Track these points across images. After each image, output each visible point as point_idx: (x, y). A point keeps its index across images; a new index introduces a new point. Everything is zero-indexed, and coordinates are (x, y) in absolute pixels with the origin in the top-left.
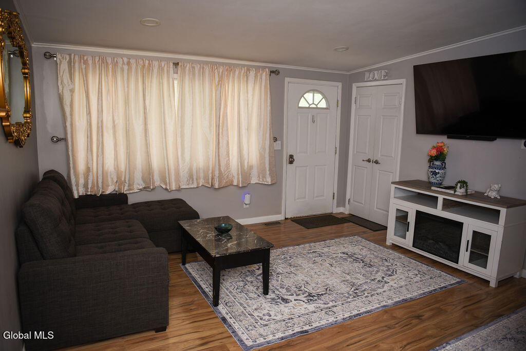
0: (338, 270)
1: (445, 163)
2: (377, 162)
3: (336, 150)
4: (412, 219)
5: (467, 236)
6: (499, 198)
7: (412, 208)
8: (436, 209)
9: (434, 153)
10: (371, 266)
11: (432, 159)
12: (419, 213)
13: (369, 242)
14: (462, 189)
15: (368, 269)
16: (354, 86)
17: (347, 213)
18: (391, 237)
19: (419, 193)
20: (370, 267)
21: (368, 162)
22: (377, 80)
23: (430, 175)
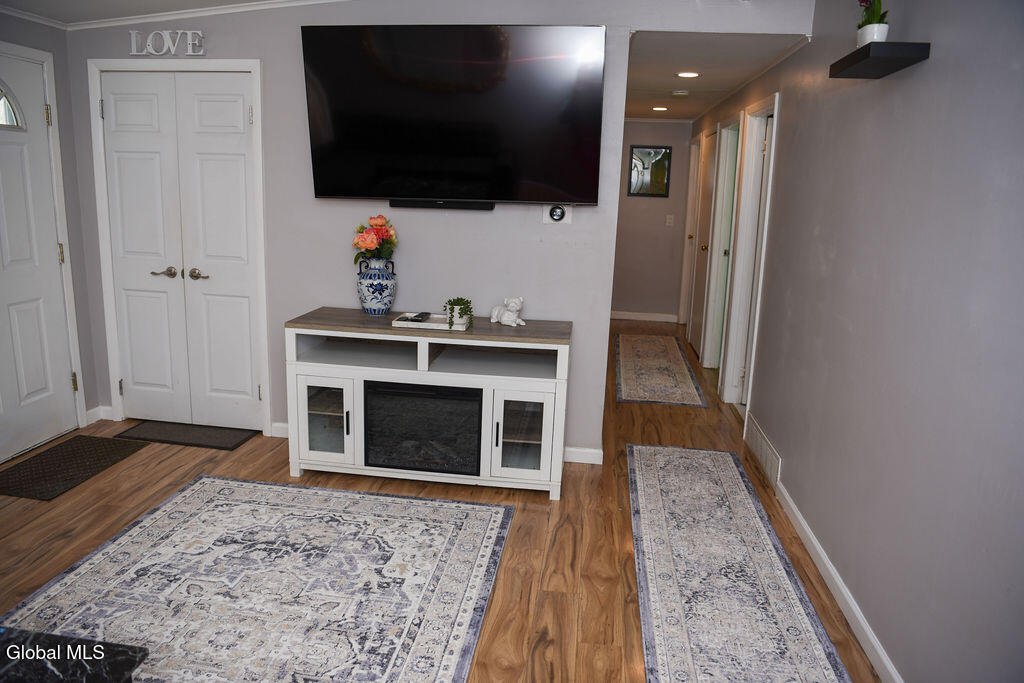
0: (257, 601)
1: (392, 263)
2: (195, 275)
3: (62, 253)
4: (354, 404)
5: (492, 416)
6: (523, 324)
7: (351, 378)
8: (416, 369)
9: (371, 241)
10: (322, 552)
11: (364, 257)
12: (371, 388)
13: (251, 486)
14: (465, 317)
15: (324, 563)
16: (94, 67)
17: (118, 417)
18: (302, 456)
19: (329, 338)
20: (323, 556)
21: (167, 278)
22: (175, 56)
23: (366, 293)
